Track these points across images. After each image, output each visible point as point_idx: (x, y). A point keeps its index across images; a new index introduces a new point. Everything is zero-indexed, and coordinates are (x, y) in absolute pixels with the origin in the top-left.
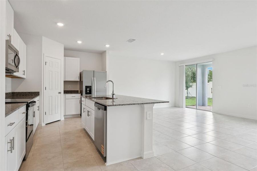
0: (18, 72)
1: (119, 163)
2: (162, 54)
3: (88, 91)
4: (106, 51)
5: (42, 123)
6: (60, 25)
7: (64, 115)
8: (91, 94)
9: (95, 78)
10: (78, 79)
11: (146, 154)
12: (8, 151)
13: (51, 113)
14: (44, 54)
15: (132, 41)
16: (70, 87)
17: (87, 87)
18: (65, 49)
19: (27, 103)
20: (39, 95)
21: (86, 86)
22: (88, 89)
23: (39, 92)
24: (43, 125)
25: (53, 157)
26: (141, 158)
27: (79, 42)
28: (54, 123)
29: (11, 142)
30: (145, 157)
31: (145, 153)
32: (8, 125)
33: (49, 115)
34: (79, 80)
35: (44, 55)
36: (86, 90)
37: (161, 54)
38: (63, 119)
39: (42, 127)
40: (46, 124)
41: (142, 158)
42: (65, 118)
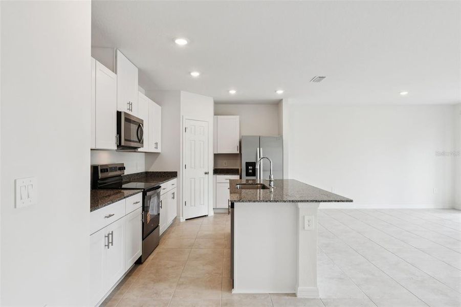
0: (143, 147)
1: (253, 295)
2: (404, 93)
3: (251, 171)
4: (282, 100)
5: (181, 218)
6: (195, 74)
7: (214, 209)
8: (255, 176)
9: (261, 149)
10: (235, 151)
11: (302, 291)
12: (105, 246)
13: (193, 204)
14: (183, 116)
15: (319, 81)
16: (225, 163)
17: (248, 164)
18: (216, 103)
19: (143, 190)
20: (177, 176)
21: (246, 163)
22: (250, 168)
23: (176, 172)
24: (182, 220)
25: (173, 266)
26: (294, 295)
27: (233, 92)
28: (199, 219)
29: (108, 237)
30: (299, 295)
31: (300, 288)
32: (106, 217)
33: (191, 206)
34: (238, 152)
35: (183, 118)
36: (247, 169)
37: (402, 94)
38: (211, 213)
39: (180, 222)
40: (186, 220)
41: (296, 296)
42: (215, 213)
